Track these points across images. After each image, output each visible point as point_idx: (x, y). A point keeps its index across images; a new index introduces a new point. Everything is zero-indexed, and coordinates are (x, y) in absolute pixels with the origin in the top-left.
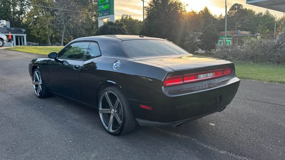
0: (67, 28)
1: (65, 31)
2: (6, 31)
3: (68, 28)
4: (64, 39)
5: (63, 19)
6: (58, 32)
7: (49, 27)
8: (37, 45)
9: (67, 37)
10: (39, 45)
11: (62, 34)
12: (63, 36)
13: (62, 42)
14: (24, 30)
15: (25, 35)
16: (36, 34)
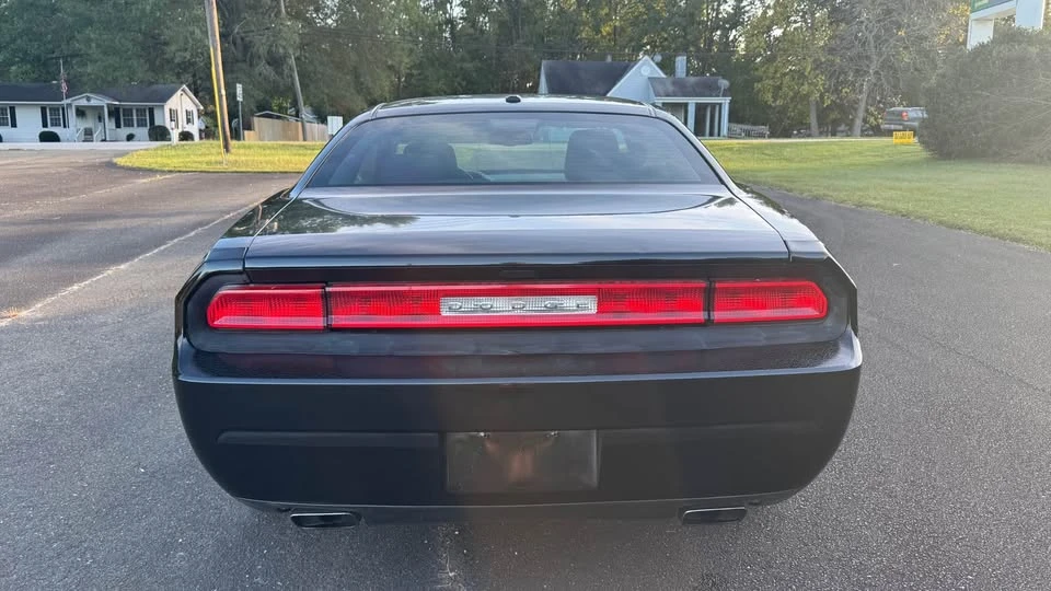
0: (882, 67)
1: (874, 81)
2: (671, 88)
3: (888, 66)
4: (867, 111)
5: (871, 32)
6: (845, 82)
7: (818, 65)
8: (762, 136)
9: (879, 102)
10: (772, 135)
11: (861, 92)
12: (863, 97)
13: (858, 122)
14: (724, 83)
15: (726, 101)
16: (769, 97)
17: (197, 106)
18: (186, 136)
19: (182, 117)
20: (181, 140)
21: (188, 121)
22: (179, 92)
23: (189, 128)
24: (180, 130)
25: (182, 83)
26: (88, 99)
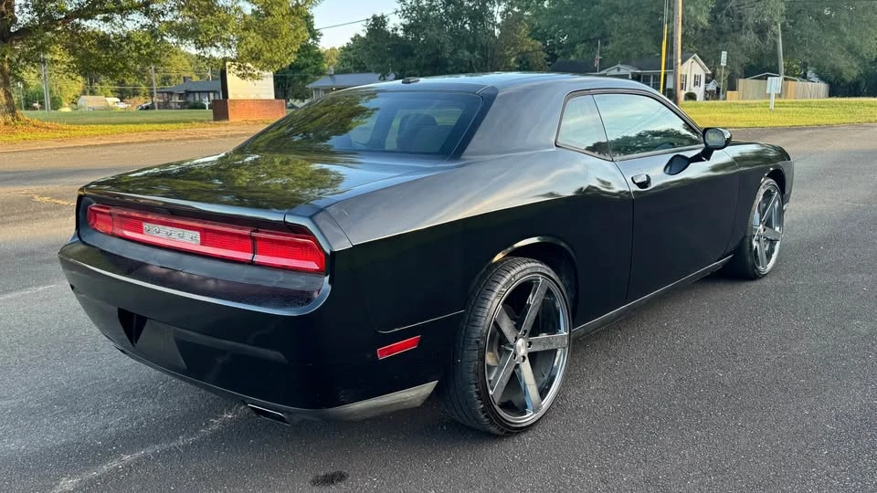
17: (705, 70)
18: (691, 96)
19: (690, 81)
20: (686, 99)
21: (696, 84)
22: (690, 60)
23: (695, 90)
24: (687, 91)
25: (693, 53)
26: (619, 69)
